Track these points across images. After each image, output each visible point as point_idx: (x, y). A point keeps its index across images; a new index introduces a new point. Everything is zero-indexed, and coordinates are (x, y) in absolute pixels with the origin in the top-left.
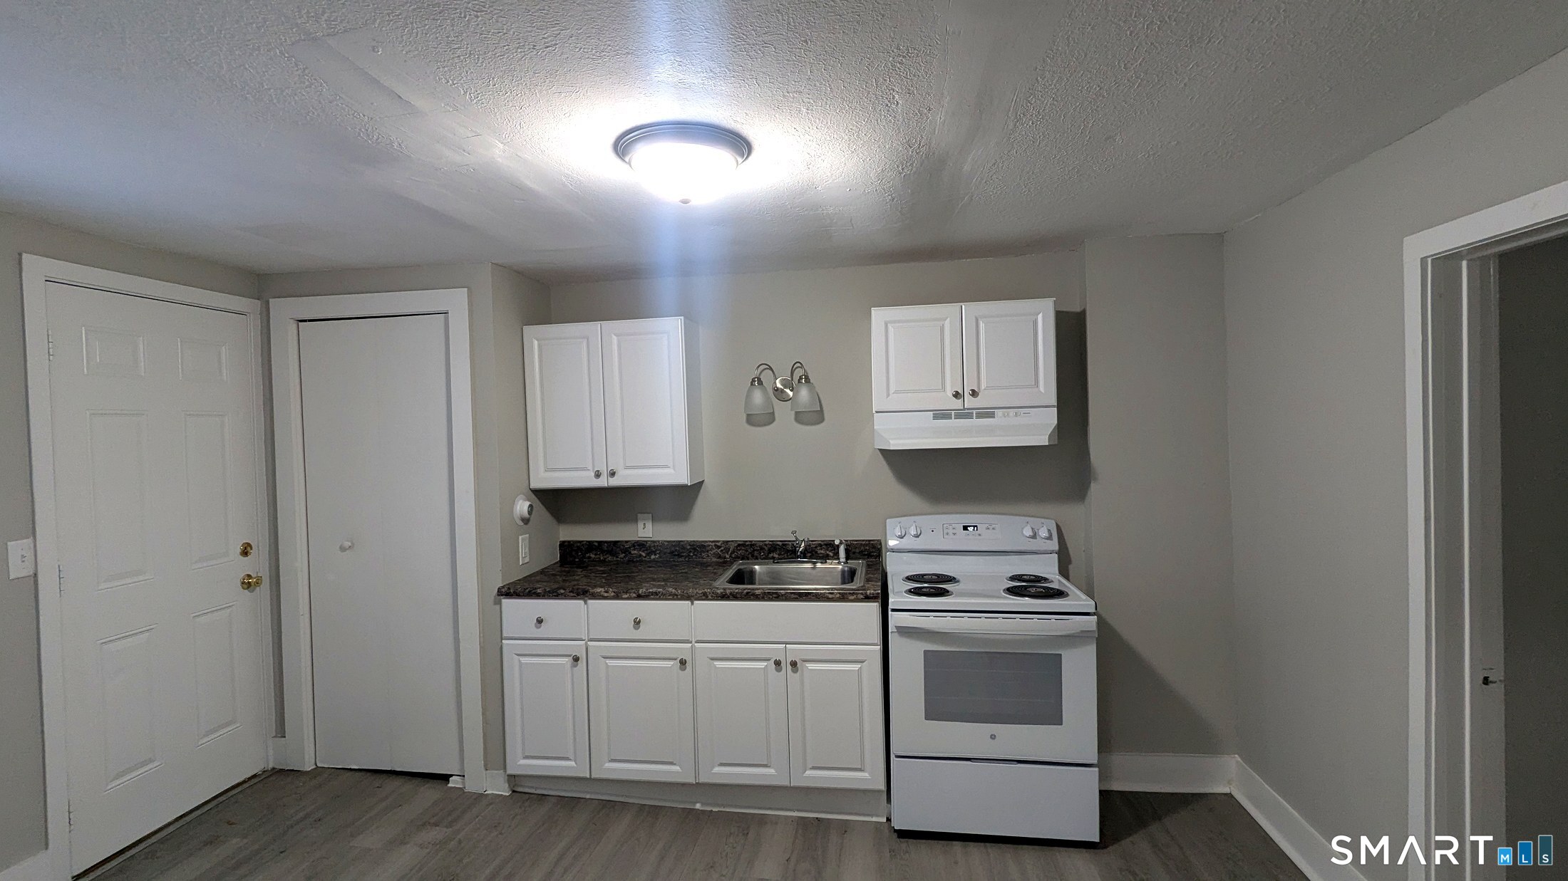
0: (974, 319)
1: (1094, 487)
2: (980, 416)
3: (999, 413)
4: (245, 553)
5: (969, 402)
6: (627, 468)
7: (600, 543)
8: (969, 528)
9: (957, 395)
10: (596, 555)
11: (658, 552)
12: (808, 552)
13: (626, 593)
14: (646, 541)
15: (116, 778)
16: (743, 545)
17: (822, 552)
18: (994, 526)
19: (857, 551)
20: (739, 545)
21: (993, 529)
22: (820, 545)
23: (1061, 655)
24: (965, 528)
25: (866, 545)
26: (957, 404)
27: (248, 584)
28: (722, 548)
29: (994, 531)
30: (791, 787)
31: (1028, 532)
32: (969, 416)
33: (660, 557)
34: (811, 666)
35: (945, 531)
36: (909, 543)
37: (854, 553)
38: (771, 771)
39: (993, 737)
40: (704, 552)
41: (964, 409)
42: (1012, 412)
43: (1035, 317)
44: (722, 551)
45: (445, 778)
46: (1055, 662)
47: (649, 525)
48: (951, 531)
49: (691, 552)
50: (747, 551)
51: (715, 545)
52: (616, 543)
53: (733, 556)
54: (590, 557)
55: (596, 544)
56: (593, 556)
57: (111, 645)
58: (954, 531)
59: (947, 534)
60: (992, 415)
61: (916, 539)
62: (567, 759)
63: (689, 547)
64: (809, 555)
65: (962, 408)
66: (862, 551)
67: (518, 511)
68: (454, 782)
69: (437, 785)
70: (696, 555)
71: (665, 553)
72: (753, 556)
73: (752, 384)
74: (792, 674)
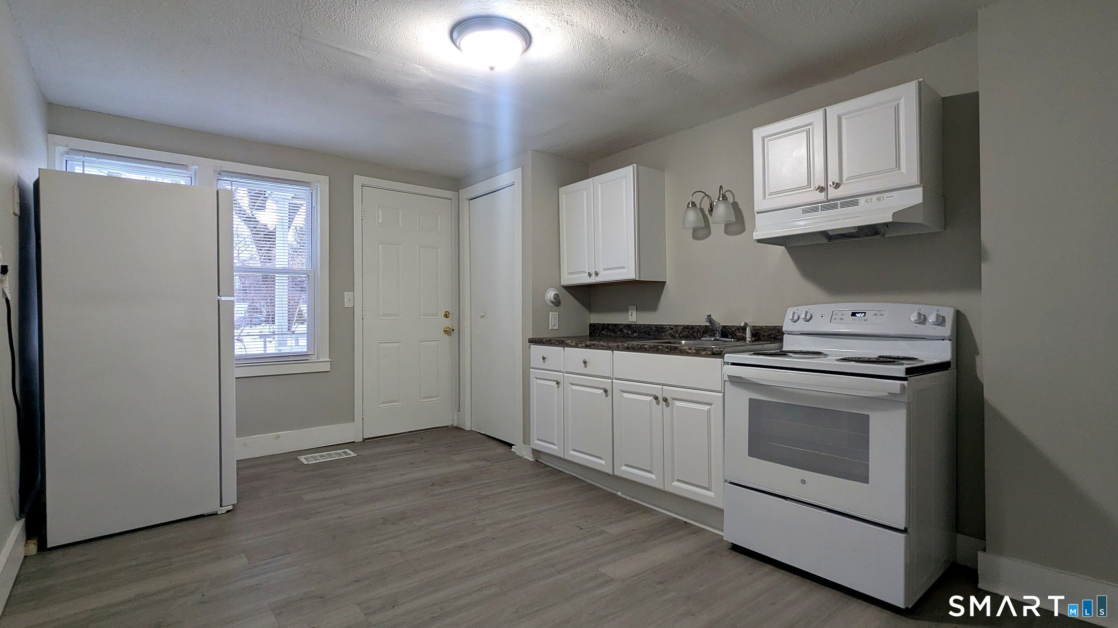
0: (836, 119)
1: (985, 269)
2: (843, 205)
3: (862, 200)
4: (446, 316)
5: (833, 193)
6: (605, 269)
7: (608, 325)
8: (856, 315)
9: (821, 189)
10: (606, 332)
11: (637, 331)
12: (730, 335)
13: (580, 343)
14: (632, 324)
15: (383, 403)
16: (686, 327)
17: (740, 334)
18: (882, 312)
19: (766, 334)
20: (684, 328)
21: (881, 315)
22: (739, 329)
23: (868, 416)
24: (854, 314)
25: (773, 330)
26: (821, 196)
27: (447, 332)
28: (674, 330)
29: (881, 317)
30: (664, 491)
31: (914, 317)
32: (835, 207)
33: (639, 335)
34: (678, 403)
35: (834, 317)
36: (801, 326)
37: (764, 336)
38: (653, 476)
39: (803, 482)
40: (663, 332)
41: (829, 201)
42: (874, 197)
43: (897, 102)
44: (674, 332)
45: (511, 445)
46: (864, 421)
47: (634, 313)
48: (839, 317)
49: (655, 332)
50: (689, 332)
51: (670, 328)
52: (615, 325)
53: (681, 336)
54: (603, 334)
55: (606, 325)
56: (604, 333)
57: (383, 344)
58: (842, 317)
59: (835, 319)
60: (856, 203)
61: (806, 323)
62: (554, 444)
63: (655, 329)
64: (731, 336)
65: (825, 200)
66: (770, 335)
67: (548, 298)
68: (514, 449)
69: (507, 448)
70: (659, 334)
71: (641, 332)
72: (693, 336)
73: (688, 207)
74: (666, 408)
